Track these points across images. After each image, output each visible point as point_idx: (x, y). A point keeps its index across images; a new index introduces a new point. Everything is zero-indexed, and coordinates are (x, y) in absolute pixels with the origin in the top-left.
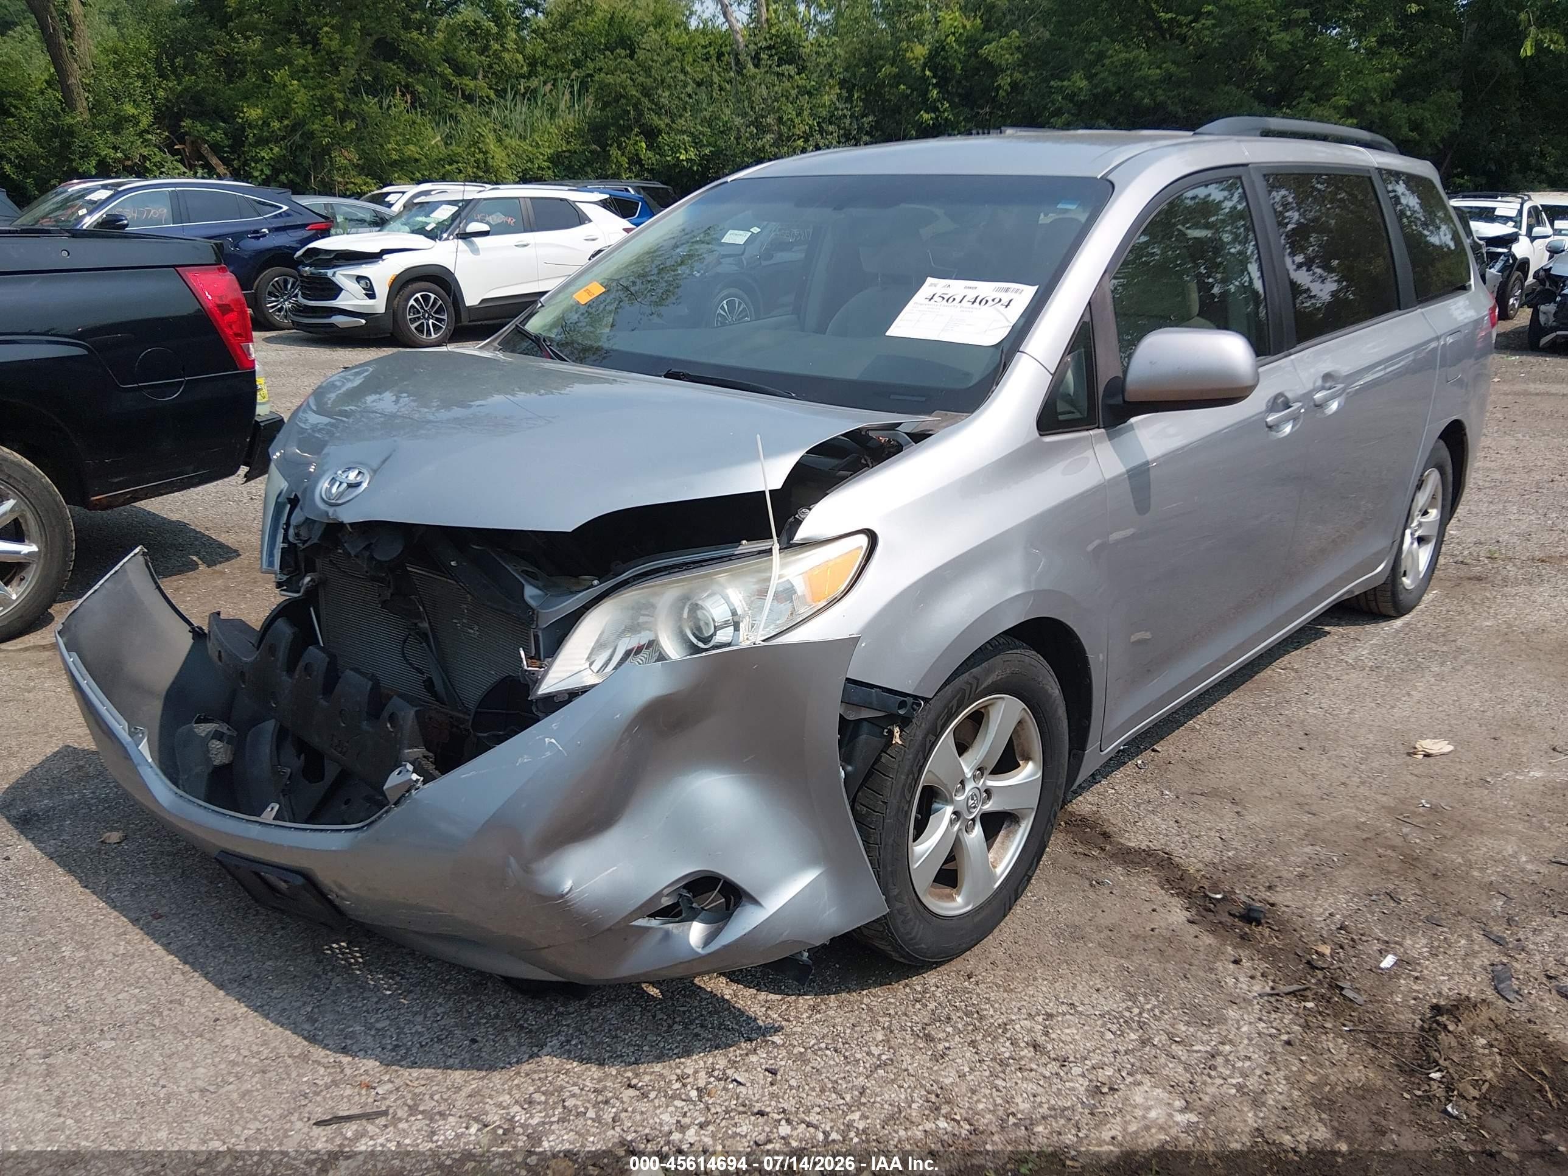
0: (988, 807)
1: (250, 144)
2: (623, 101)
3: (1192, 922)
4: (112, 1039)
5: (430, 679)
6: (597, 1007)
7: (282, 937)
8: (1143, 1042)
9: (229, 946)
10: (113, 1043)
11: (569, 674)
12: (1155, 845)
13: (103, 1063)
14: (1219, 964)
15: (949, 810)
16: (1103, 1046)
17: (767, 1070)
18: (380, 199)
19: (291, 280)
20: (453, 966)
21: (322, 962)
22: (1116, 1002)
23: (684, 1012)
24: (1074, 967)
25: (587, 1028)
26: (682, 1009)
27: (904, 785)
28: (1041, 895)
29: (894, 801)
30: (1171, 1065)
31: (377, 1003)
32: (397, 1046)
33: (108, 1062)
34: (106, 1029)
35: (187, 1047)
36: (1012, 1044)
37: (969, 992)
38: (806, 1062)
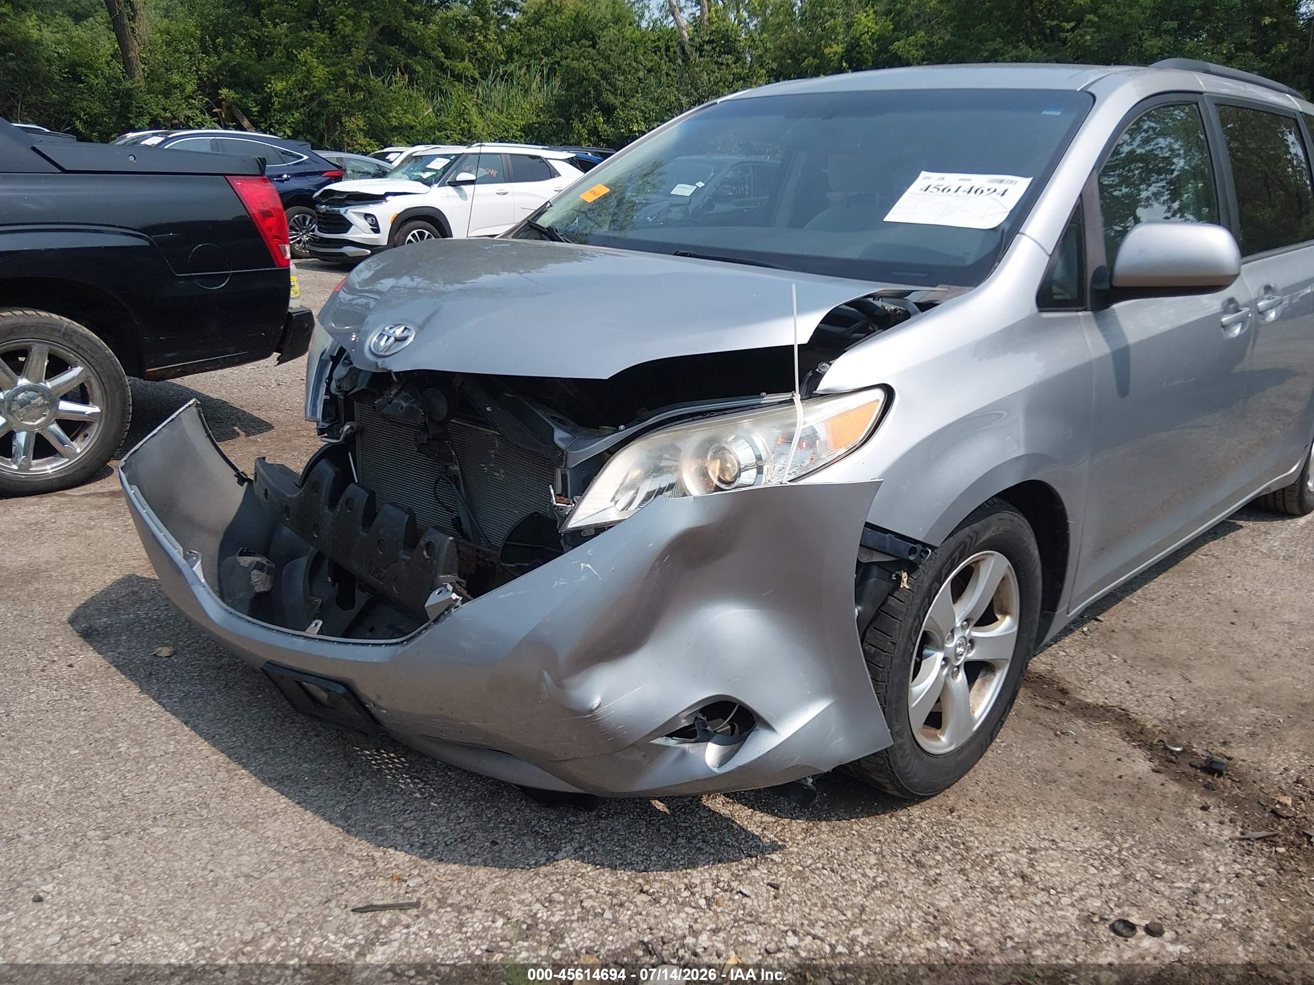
0: (972, 655)
1: (275, 110)
2: (585, 83)
3: (1157, 772)
4: (164, 826)
5: (458, 518)
6: (605, 818)
7: (316, 743)
8: (1126, 877)
9: (269, 749)
10: (165, 830)
11: (594, 512)
12: (1111, 702)
13: (156, 847)
14: (1187, 810)
15: (939, 656)
16: (1088, 879)
17: (769, 884)
18: (383, 157)
19: (309, 218)
20: (471, 774)
21: (352, 766)
22: (1094, 840)
23: (686, 828)
24: (1050, 808)
25: (598, 837)
26: (684, 825)
27: (911, 628)
28: (1009, 741)
29: (901, 643)
30: (1155, 900)
31: (404, 805)
32: (424, 844)
33: (161, 846)
34: (158, 817)
35: (232, 836)
36: (1000, 873)
37: (953, 825)
38: (805, 879)
